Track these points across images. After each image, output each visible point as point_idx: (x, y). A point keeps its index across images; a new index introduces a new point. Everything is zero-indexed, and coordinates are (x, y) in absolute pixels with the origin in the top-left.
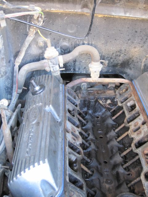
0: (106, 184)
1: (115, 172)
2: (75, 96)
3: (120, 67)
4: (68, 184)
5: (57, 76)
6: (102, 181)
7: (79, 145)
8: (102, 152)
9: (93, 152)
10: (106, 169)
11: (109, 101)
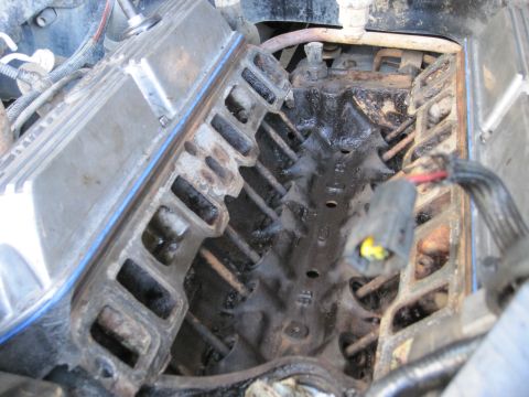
0: (284, 336)
1: (327, 306)
2: (280, 76)
3: (451, 13)
4: (106, 283)
5: (227, 7)
6: (274, 325)
7: (223, 199)
8: (316, 244)
9: (284, 238)
10: (306, 293)
11: (388, 107)
